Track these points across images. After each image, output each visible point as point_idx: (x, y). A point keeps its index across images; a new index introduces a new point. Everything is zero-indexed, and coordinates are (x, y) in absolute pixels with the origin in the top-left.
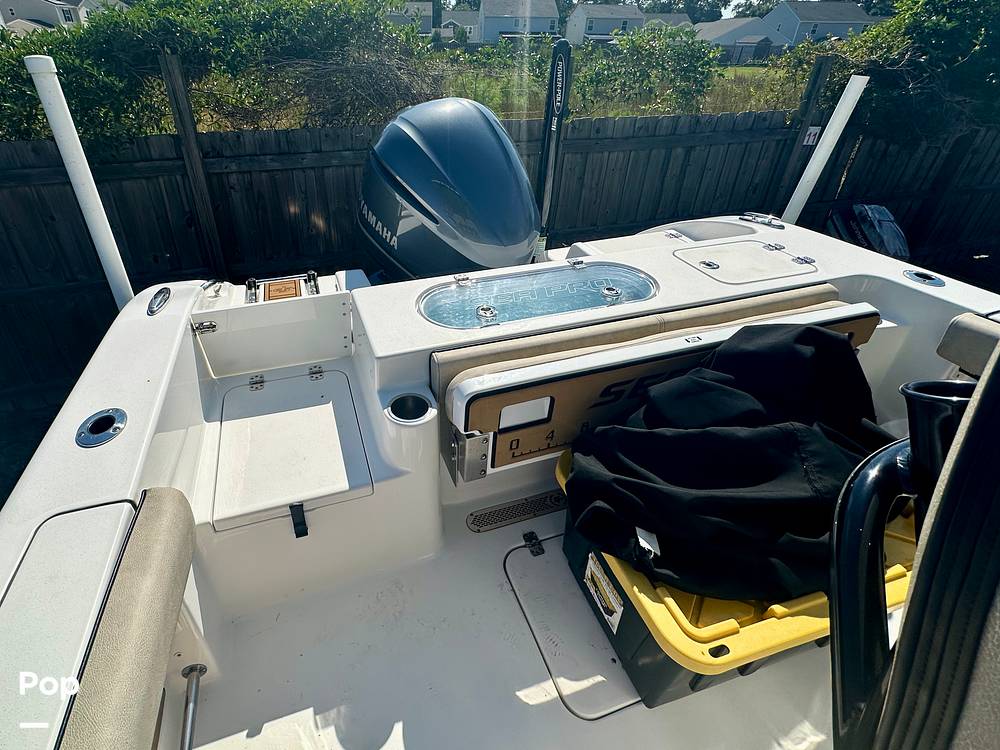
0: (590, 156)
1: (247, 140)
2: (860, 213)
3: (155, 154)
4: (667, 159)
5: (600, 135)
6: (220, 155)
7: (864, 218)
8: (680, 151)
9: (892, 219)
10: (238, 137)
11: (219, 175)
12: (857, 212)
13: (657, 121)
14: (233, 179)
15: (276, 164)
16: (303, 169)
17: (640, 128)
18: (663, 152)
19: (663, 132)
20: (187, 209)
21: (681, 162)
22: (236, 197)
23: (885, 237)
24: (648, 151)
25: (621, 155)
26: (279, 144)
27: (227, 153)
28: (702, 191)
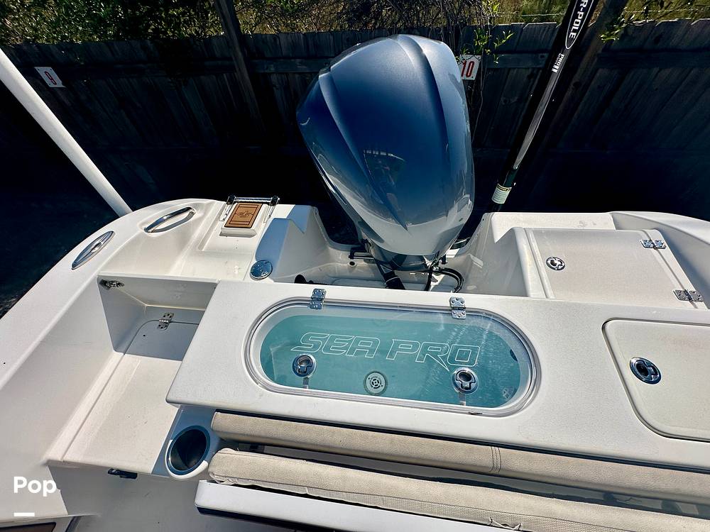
1: (282, 43)
5: (659, 46)
6: (262, 56)
11: (264, 75)
14: (274, 79)
22: (278, 93)
26: (307, 47)
27: (268, 55)
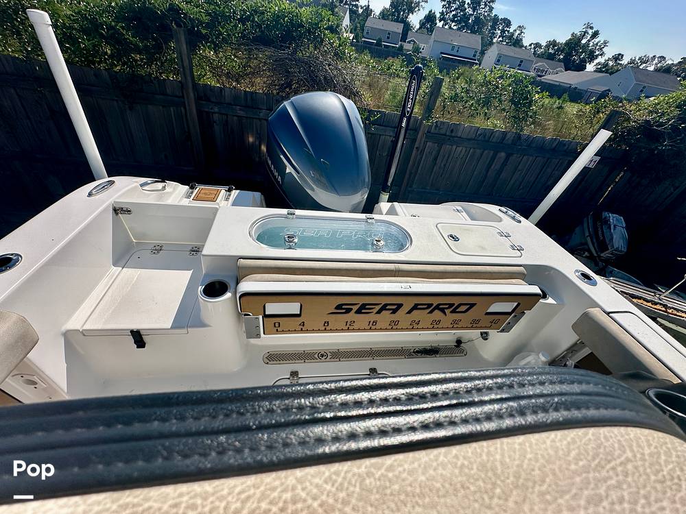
0: (443, 147)
1: (226, 94)
2: (606, 217)
3: (169, 91)
4: (493, 159)
5: (453, 134)
6: (208, 100)
7: (606, 221)
8: (503, 154)
9: (624, 225)
10: (221, 91)
11: (208, 113)
12: (603, 217)
13: (492, 132)
14: (216, 117)
15: (242, 112)
16: (260, 119)
17: (480, 135)
18: (492, 152)
19: (494, 140)
20: (187, 130)
21: (502, 161)
22: (217, 129)
23: (615, 237)
24: (482, 150)
25: (464, 149)
26: (246, 100)
27: (213, 99)
28: (512, 182)
